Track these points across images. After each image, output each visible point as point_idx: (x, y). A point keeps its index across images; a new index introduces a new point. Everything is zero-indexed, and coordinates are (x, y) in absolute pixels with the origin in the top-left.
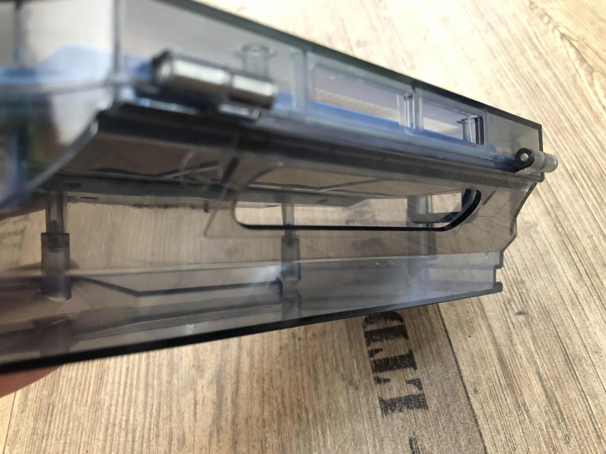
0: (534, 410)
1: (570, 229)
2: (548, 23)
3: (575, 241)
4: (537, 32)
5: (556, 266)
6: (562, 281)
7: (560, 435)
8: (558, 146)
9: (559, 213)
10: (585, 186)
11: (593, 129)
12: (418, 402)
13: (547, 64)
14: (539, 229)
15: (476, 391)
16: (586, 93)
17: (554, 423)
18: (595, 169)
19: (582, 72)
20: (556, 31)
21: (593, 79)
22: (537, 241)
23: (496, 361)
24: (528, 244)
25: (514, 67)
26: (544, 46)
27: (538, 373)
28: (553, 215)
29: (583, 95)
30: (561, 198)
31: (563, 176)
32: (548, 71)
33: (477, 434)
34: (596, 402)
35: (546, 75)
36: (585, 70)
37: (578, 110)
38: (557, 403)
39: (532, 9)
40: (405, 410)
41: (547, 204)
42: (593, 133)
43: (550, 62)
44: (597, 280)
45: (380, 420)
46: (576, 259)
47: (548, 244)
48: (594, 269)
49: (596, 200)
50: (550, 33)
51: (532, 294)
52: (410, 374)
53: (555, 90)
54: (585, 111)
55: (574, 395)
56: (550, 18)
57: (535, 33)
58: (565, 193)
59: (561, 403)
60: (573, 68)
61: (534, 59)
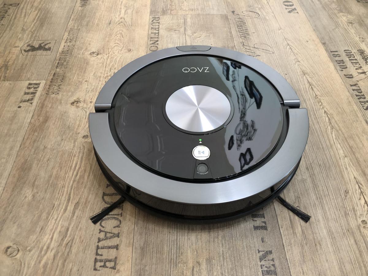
0: (298, 235)
1: (316, 183)
2: (321, 105)
3: (317, 187)
4: (317, 109)
5: (310, 194)
6: (312, 199)
7: (304, 242)
8: (317, 154)
9: (314, 177)
11: (330, 150)
12: (265, 228)
13: (318, 122)
14: (307, 181)
15: (282, 227)
16: (329, 136)
17: (303, 239)
19: (329, 127)
20: (323, 110)
21: (332, 131)
22: (306, 186)
23: (289, 220)
26: (318, 115)
27: (301, 225)
29: (328, 137)
30: (315, 172)
31: (317, 165)
33: (281, 239)
34: (316, 235)
35: (317, 126)
36: (331, 127)
38: (305, 234)
39: (316, 98)
40: (261, 230)
41: (311, 174)
43: (319, 121)
44: (322, 200)
45: (253, 231)
46: (317, 193)
47: (309, 187)
48: (322, 197)
49: (326, 175)
50: (321, 110)
51: (302, 202)
52: (263, 220)
54: (328, 143)
55: (310, 232)
56: (322, 103)
57: (316, 109)
58: (317, 170)
59: (306, 234)
60: (326, 126)
61: (314, 119)
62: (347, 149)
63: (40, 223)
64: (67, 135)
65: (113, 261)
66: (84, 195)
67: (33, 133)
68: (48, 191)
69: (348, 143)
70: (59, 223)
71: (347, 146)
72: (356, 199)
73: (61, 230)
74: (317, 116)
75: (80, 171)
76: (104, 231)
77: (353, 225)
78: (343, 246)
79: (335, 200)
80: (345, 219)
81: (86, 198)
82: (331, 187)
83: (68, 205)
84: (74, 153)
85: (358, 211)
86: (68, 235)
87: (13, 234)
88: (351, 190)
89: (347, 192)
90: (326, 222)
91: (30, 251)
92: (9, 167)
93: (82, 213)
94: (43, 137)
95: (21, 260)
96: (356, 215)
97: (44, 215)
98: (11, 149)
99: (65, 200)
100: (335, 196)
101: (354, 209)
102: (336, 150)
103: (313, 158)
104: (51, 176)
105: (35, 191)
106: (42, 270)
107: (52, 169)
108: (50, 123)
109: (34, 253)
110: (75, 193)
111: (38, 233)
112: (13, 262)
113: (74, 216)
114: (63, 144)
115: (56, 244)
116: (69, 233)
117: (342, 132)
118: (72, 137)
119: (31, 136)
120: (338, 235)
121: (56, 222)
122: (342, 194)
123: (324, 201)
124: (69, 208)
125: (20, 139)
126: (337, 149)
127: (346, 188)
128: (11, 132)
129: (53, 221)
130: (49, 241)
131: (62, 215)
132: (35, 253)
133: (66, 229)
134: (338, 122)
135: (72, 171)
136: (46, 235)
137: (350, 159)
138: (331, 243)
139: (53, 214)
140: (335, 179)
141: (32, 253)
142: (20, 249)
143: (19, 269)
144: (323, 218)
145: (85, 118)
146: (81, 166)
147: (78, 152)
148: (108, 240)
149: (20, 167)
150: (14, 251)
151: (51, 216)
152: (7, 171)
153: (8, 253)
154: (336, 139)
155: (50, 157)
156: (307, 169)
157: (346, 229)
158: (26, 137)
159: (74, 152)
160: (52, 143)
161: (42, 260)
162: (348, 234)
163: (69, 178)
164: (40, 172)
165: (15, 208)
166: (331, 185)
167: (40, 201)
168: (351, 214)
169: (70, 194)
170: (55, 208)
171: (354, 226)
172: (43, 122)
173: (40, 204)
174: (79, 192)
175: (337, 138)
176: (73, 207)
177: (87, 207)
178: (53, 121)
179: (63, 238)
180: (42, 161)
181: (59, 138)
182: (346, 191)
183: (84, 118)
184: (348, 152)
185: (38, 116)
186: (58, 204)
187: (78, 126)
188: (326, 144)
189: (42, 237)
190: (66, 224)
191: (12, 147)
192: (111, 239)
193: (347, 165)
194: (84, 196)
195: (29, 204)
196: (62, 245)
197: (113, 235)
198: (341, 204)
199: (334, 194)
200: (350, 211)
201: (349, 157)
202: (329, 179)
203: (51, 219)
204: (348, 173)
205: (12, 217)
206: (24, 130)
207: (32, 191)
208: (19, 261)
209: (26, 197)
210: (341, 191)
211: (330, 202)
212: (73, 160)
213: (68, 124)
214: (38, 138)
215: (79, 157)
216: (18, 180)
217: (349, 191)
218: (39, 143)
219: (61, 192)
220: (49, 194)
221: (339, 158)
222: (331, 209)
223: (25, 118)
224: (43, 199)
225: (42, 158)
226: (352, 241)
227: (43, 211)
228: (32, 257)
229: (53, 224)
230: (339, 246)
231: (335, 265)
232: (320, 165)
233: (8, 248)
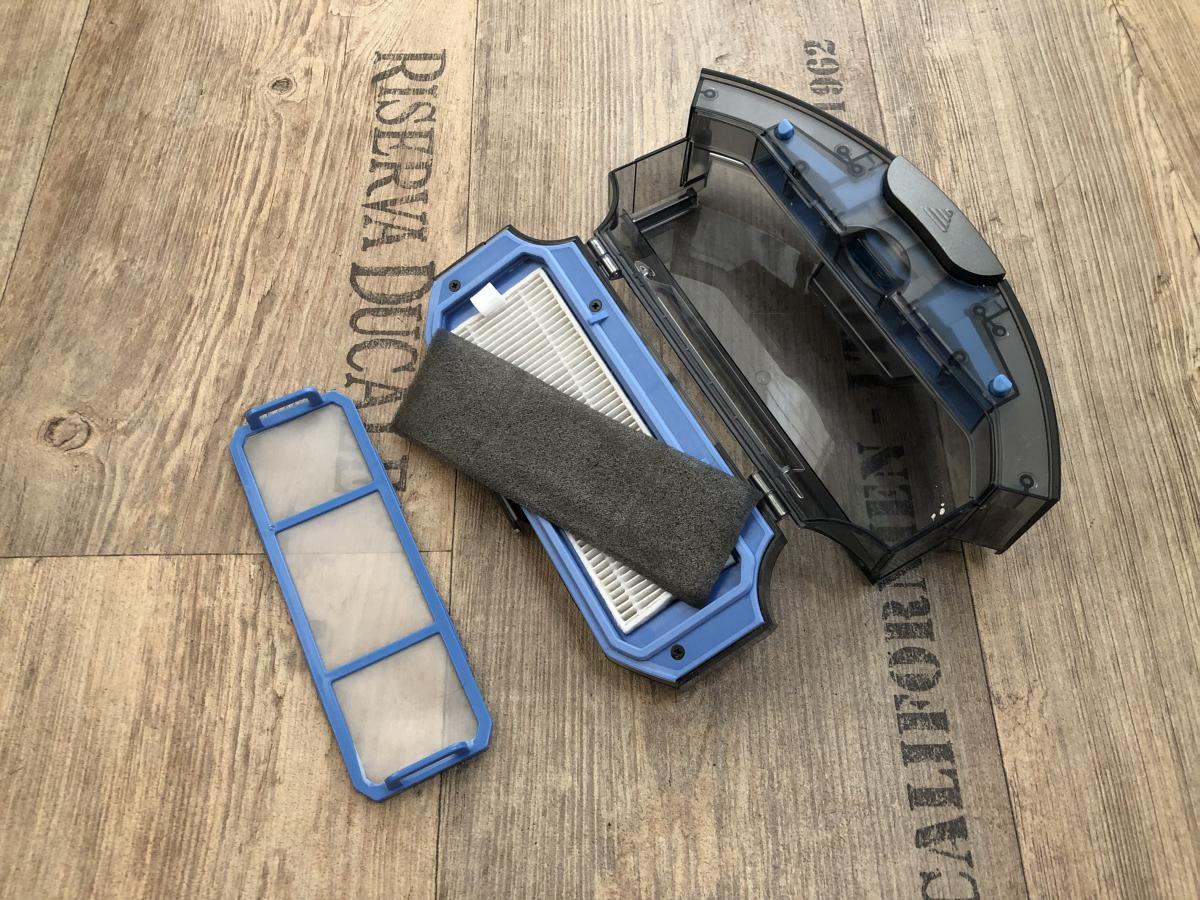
1: (1065, 251)
3: (1067, 263)
4: (1091, 7)
6: (1044, 299)
8: (1078, 159)
9: (1059, 233)
10: (1094, 210)
11: (1121, 146)
13: (1092, 53)
14: (1034, 245)
16: (1125, 101)
18: (1110, 192)
19: (1128, 72)
20: (1114, 11)
21: (1138, 86)
22: (1029, 257)
24: (1019, 258)
25: (1053, 49)
26: (1095, 27)
28: (1052, 233)
29: (1121, 103)
30: (1065, 216)
31: (1074, 193)
32: (1091, 64)
35: (1087, 68)
36: (1133, 71)
37: (1111, 119)
41: (1049, 220)
42: (1119, 151)
43: (1096, 52)
44: (1078, 305)
45: (847, 390)
46: (1063, 280)
47: (1039, 262)
48: (1078, 294)
49: (1101, 225)
50: (1106, 12)
53: (1093, 90)
54: (1119, 124)
57: (1088, 6)
58: (1071, 211)
60: (1120, 66)
61: (1078, 44)
62: (1180, 147)
63: (149, 352)
64: (218, 75)
65: (396, 468)
66: (288, 270)
67: (96, 68)
68: (166, 255)
69: (1186, 124)
70: (211, 354)
71: (1183, 136)
72: (1188, 301)
73: (222, 375)
74: (1091, 35)
75: (270, 196)
76: (361, 382)
77: (1168, 379)
78: (1129, 441)
79: (1121, 304)
80: (1147, 363)
81: (298, 282)
82: (1112, 263)
83: (237, 301)
84: (245, 137)
85: (1191, 337)
86: (245, 391)
87: (66, 384)
88: (1179, 274)
89: (1162, 280)
90: (1082, 367)
91: (127, 432)
92: (27, 177)
93: (286, 324)
94: (132, 81)
95: (102, 458)
96: (1182, 349)
97: (161, 331)
98: (28, 117)
99: (227, 285)
100: (1122, 293)
101: (1178, 332)
102: (1143, 148)
103: (1061, 172)
104: (172, 210)
105: (124, 254)
106: (171, 486)
107: (173, 188)
108: (154, 35)
109: (141, 441)
110: (259, 265)
111: (147, 382)
112: (77, 463)
113: (259, 333)
114: (204, 105)
115: (210, 416)
116: (247, 383)
117: (1170, 87)
118: (234, 84)
119: (89, 77)
120: (1119, 406)
121: (200, 351)
122: (1148, 285)
123: (1085, 307)
124: (240, 309)
125: (53, 85)
126: (1146, 144)
127: (1163, 268)
128: (19, 64)
129: (194, 348)
130: (184, 406)
131: (221, 332)
132: (143, 440)
133: (236, 373)
134: (1161, 57)
135: (243, 194)
136: (173, 389)
137: (1188, 179)
138: (1093, 428)
139: (189, 325)
140: (1128, 238)
141: (134, 437)
142: (92, 425)
143: (95, 484)
144: (1075, 355)
145: (277, 23)
146: (271, 178)
147: (259, 133)
148: (378, 407)
149: (64, 180)
150: (76, 432)
151: (185, 333)
152: (21, 191)
153: (57, 437)
154: (1146, 110)
155: (165, 148)
156: (1039, 205)
157: (1144, 391)
158: (72, 82)
159: (246, 133)
160: (167, 103)
161: (167, 460)
162: (1149, 406)
163: (235, 215)
164: (136, 194)
165: (61, 307)
166: (1115, 260)
167: (142, 285)
168: (1167, 347)
169: (241, 268)
170: (196, 308)
171: (1172, 382)
172: (126, 33)
173: (145, 296)
174: (271, 262)
175: (1153, 108)
176: (256, 305)
177: (300, 309)
178: (164, 30)
179: (228, 400)
180: (138, 162)
181: (190, 88)
182: (1159, 277)
183: (273, 21)
184: (1183, 155)
185: (109, 11)
186: (205, 296)
187: (254, 49)
188: (1113, 127)
189: (162, 393)
190: (236, 357)
191: (30, 113)
192: (387, 404)
193: (1175, 193)
194: (287, 275)
195: (109, 295)
196: (227, 418)
197: (390, 392)
198: (1138, 317)
199: (1121, 286)
200: (1165, 337)
201: (1185, 169)
202: (1110, 239)
203: (184, 343)
204: (1176, 220)
205: (58, 333)
206: (64, 58)
207: (115, 253)
208: (94, 459)
209: (95, 272)
210: (1145, 276)
211: (1104, 310)
212: (245, 160)
213: (218, 39)
214: (115, 85)
215: (263, 151)
216: (61, 219)
217: (1169, 277)
218: (120, 100)
219: (212, 259)
220: (170, 266)
221: (1149, 171)
222: (1102, 331)
223: (63, 15)
224: (152, 280)
225: (136, 152)
226: (1162, 424)
227: (156, 316)
228: (135, 450)
229: (191, 358)
230: (1115, 439)
231: (1098, 490)
232: (1083, 196)
233: (55, 422)
